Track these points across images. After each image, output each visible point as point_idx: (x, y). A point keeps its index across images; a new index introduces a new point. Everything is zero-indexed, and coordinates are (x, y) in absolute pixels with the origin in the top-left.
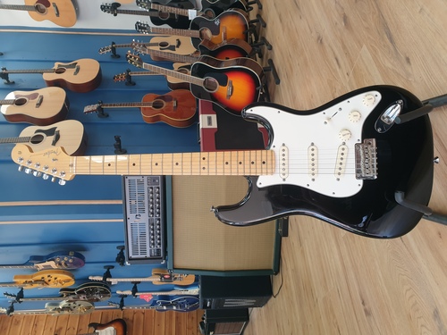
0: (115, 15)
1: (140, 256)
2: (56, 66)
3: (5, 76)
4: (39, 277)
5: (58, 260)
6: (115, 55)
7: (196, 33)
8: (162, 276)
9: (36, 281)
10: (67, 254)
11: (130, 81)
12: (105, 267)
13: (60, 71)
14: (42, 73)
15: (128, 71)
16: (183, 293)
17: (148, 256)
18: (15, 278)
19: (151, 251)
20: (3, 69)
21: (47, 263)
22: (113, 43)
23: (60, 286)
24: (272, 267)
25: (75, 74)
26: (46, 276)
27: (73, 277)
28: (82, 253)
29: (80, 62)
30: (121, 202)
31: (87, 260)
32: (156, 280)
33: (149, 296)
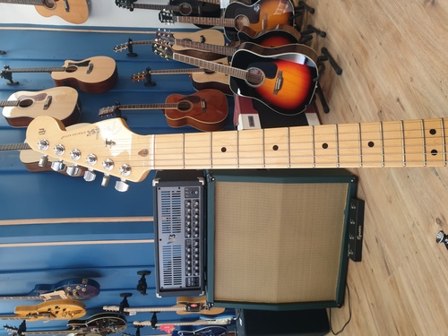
0: (132, 10)
1: (173, 286)
2: (66, 65)
3: (7, 75)
4: (45, 309)
5: (68, 289)
6: (132, 53)
7: (231, 22)
8: (188, 305)
9: (41, 313)
10: (79, 282)
11: (150, 82)
12: (122, 295)
13: (70, 70)
14: (50, 72)
15: (148, 70)
16: (209, 323)
17: (183, 285)
18: (17, 309)
19: (187, 279)
20: (6, 68)
21: (56, 293)
22: (130, 40)
23: (68, 318)
24: (335, 297)
25: (89, 72)
26: (53, 307)
27: (84, 307)
28: (96, 279)
29: (93, 60)
30: (151, 219)
31: (101, 288)
32: (180, 310)
33: (171, 326)
